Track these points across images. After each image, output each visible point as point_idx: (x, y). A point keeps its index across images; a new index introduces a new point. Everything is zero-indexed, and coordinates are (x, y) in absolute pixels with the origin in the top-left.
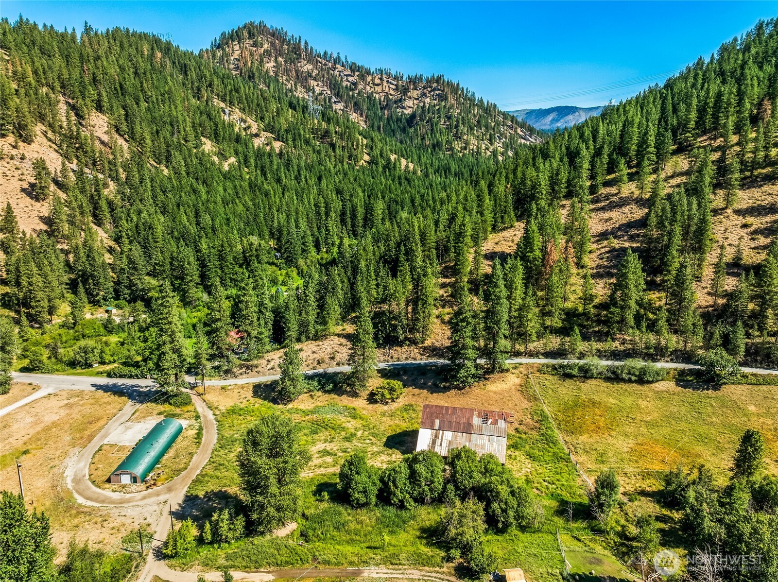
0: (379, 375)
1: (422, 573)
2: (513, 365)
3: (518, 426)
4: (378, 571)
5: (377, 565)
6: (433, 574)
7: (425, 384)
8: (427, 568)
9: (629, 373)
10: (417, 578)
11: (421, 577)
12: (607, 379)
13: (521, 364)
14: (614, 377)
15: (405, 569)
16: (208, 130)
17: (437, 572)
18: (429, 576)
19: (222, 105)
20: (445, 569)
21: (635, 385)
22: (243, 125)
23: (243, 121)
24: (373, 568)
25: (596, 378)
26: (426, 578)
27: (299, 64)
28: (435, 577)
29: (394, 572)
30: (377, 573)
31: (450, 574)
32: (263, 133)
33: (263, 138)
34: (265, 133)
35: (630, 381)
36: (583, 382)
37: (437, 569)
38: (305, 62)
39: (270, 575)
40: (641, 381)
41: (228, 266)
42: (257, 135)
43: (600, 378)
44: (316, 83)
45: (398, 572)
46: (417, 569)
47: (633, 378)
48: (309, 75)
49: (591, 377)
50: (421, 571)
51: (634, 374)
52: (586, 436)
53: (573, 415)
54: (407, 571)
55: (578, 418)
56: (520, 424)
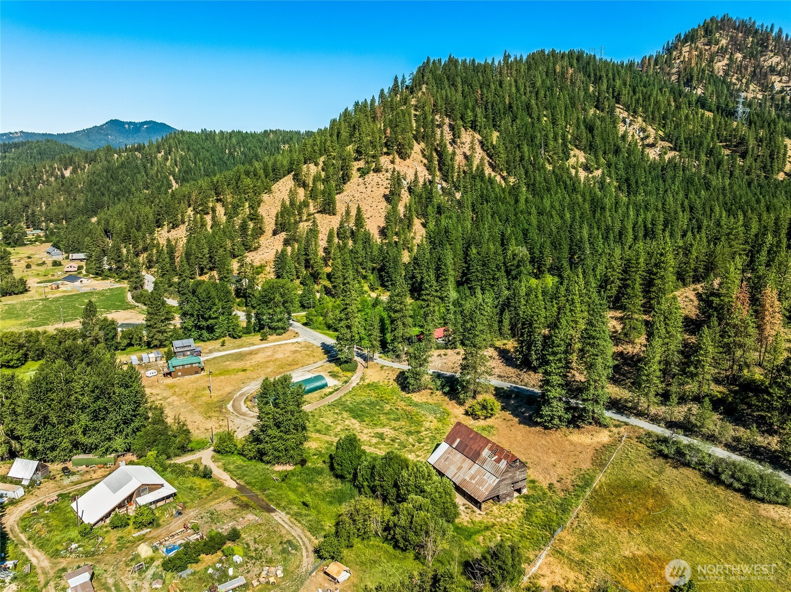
0: (494, 392)
1: (302, 534)
2: (617, 423)
3: (555, 482)
4: (283, 517)
5: (288, 513)
6: (305, 540)
7: (523, 413)
8: (308, 533)
9: (732, 476)
10: (294, 534)
11: (296, 536)
12: (707, 476)
13: (626, 424)
14: (714, 476)
15: (296, 526)
16: (584, 142)
17: (310, 539)
18: (301, 539)
19: (625, 114)
20: (316, 541)
21: (738, 495)
22: (641, 135)
23: (643, 130)
24: (284, 513)
25: (694, 468)
27: (762, 59)
28: (303, 541)
29: (289, 523)
30: (280, 518)
31: (314, 545)
32: (660, 142)
33: (658, 149)
34: (663, 143)
35: (729, 486)
36: (674, 467)
37: (313, 538)
38: (772, 54)
39: (237, 485)
40: (747, 492)
41: (489, 272)
42: (652, 146)
43: (700, 470)
44: (779, 79)
46: (303, 530)
47: (737, 485)
48: (772, 70)
49: (687, 465)
50: (303, 532)
51: (739, 480)
52: (603, 520)
53: (619, 495)
54: (295, 528)
55: (620, 501)
56: (558, 481)
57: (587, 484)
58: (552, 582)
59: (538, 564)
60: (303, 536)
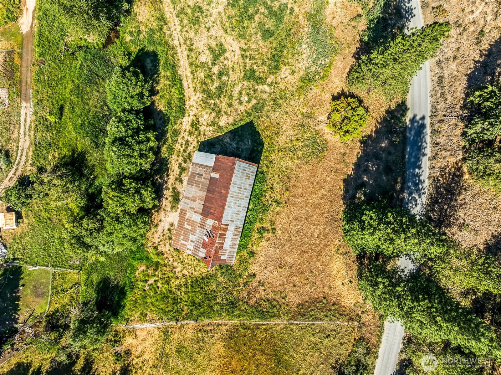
1: (25, 150)
3: (258, 278)
4: (28, 115)
5: (36, 113)
6: (24, 158)
7: (366, 171)
8: (31, 153)
10: (20, 145)
11: (20, 148)
15: (30, 136)
17: (26, 161)
18: (22, 155)
20: (29, 168)
24: (32, 110)
26: (19, 152)
28: (20, 159)
29: (27, 127)
30: (26, 114)
31: (24, 171)
37: (30, 162)
39: (29, 29)
45: (27, 130)
46: (30, 146)
50: (28, 149)
52: (222, 351)
53: (262, 351)
54: (27, 137)
55: (255, 355)
56: (259, 282)
57: (263, 314)
58: (133, 346)
59: (145, 326)
60: (24, 154)
